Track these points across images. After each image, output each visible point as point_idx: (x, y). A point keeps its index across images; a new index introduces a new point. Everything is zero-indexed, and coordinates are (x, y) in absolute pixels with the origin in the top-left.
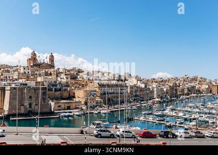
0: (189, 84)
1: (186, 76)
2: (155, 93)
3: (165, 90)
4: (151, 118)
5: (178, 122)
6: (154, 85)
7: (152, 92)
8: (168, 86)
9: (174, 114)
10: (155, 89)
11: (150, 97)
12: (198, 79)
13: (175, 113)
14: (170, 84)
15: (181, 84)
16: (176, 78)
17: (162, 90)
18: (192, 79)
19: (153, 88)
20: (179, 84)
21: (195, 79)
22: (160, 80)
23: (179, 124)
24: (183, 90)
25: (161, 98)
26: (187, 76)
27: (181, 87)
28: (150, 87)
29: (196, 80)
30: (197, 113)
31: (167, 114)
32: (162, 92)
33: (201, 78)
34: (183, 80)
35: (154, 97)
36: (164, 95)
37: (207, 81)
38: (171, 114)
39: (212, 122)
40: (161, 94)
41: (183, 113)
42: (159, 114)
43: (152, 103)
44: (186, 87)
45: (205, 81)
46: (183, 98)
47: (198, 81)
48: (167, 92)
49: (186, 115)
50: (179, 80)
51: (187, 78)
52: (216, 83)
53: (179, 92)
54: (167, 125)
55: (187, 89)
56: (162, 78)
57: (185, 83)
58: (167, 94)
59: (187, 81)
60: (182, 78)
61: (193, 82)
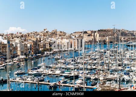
0: (50, 38)
1: (45, 30)
2: (19, 49)
3: (29, 45)
4: (29, 79)
6: (17, 40)
7: (15, 48)
8: (31, 41)
9: (50, 72)
10: (19, 45)
11: (14, 54)
14: (33, 39)
15: (42, 39)
16: (36, 32)
17: (26, 46)
18: (52, 33)
19: (16, 44)
20: (40, 39)
22: (19, 35)
23: (63, 83)
24: (44, 45)
27: (42, 42)
28: (14, 43)
29: (56, 35)
30: (76, 70)
31: (42, 73)
32: (26, 48)
33: (61, 32)
34: (43, 34)
35: (18, 54)
36: (28, 51)
37: (67, 35)
38: (47, 72)
39: (94, 78)
40: (25, 50)
41: (60, 70)
42: (35, 74)
43: (17, 61)
44: (47, 42)
45: (65, 35)
46: (47, 54)
47: (58, 35)
48: (31, 48)
49: (66, 72)
50: (39, 34)
51: (47, 32)
52: (75, 37)
53: (41, 47)
54: (51, 85)
55: (48, 44)
56: (21, 33)
57: (45, 37)
58: (31, 50)
59: (47, 35)
60: (41, 32)
61: (54, 36)
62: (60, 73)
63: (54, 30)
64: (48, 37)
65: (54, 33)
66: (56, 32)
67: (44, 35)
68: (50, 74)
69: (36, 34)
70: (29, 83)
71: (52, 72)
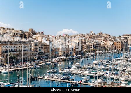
0: (95, 40)
1: (91, 32)
2: (61, 50)
4: (56, 77)
5: (83, 80)
7: (57, 49)
9: (79, 72)
11: (56, 55)
12: (103, 36)
13: (81, 70)
15: (87, 41)
16: (82, 35)
18: (98, 36)
20: (85, 41)
21: (100, 36)
22: (65, 37)
23: (85, 82)
24: (88, 47)
25: (67, 55)
26: (93, 33)
27: (86, 43)
29: (102, 37)
30: (103, 70)
31: (72, 72)
32: (68, 49)
33: (106, 35)
34: (88, 36)
35: (60, 55)
36: (70, 52)
37: (112, 37)
38: (77, 72)
39: (116, 78)
40: (67, 51)
41: (88, 70)
42: (65, 73)
43: (57, 61)
44: (91, 44)
45: (110, 38)
46: (89, 55)
47: (103, 37)
48: (72, 50)
49: (92, 72)
50: (85, 36)
51: (93, 34)
52: (120, 39)
53: (85, 49)
54: (72, 83)
55: (92, 46)
56: (67, 35)
57: (90, 39)
58: (72, 51)
59: (93, 37)
60: (87, 35)
61: (99, 38)
62: (89, 73)
63: (100, 32)
64: (93, 39)
65: (100, 35)
66: (102, 34)
67: (89, 38)
68: (79, 74)
69: (82, 36)
70: (55, 80)
71: (81, 72)
